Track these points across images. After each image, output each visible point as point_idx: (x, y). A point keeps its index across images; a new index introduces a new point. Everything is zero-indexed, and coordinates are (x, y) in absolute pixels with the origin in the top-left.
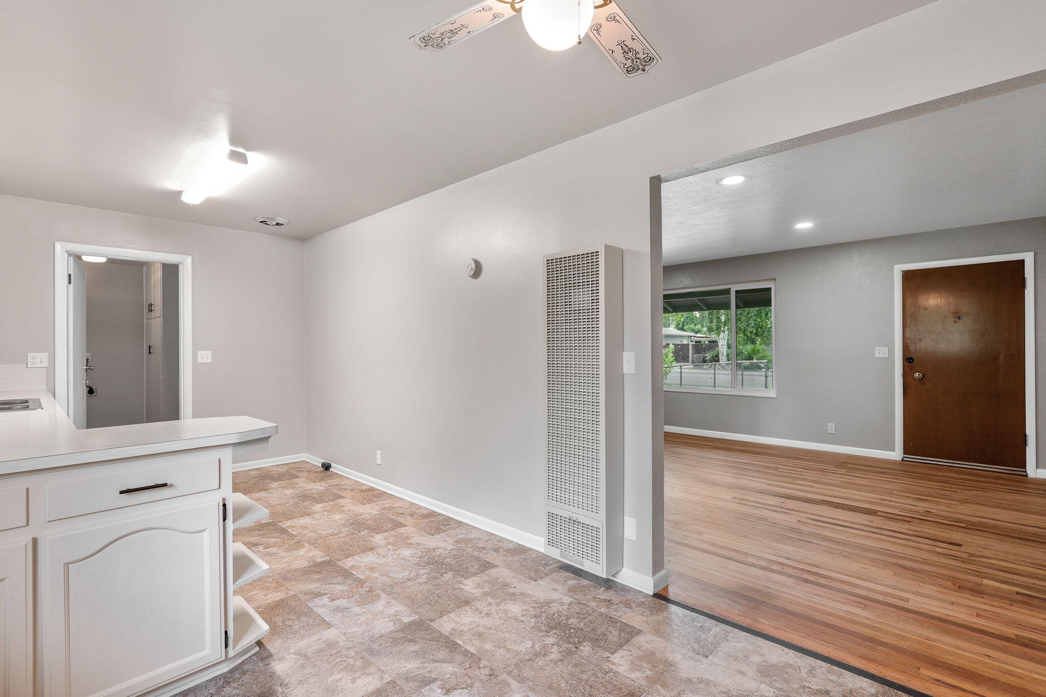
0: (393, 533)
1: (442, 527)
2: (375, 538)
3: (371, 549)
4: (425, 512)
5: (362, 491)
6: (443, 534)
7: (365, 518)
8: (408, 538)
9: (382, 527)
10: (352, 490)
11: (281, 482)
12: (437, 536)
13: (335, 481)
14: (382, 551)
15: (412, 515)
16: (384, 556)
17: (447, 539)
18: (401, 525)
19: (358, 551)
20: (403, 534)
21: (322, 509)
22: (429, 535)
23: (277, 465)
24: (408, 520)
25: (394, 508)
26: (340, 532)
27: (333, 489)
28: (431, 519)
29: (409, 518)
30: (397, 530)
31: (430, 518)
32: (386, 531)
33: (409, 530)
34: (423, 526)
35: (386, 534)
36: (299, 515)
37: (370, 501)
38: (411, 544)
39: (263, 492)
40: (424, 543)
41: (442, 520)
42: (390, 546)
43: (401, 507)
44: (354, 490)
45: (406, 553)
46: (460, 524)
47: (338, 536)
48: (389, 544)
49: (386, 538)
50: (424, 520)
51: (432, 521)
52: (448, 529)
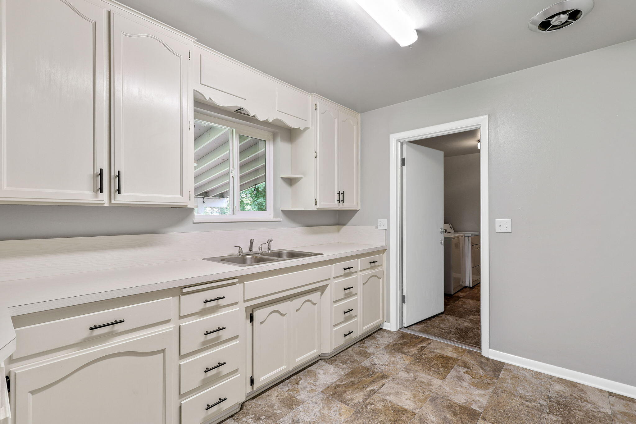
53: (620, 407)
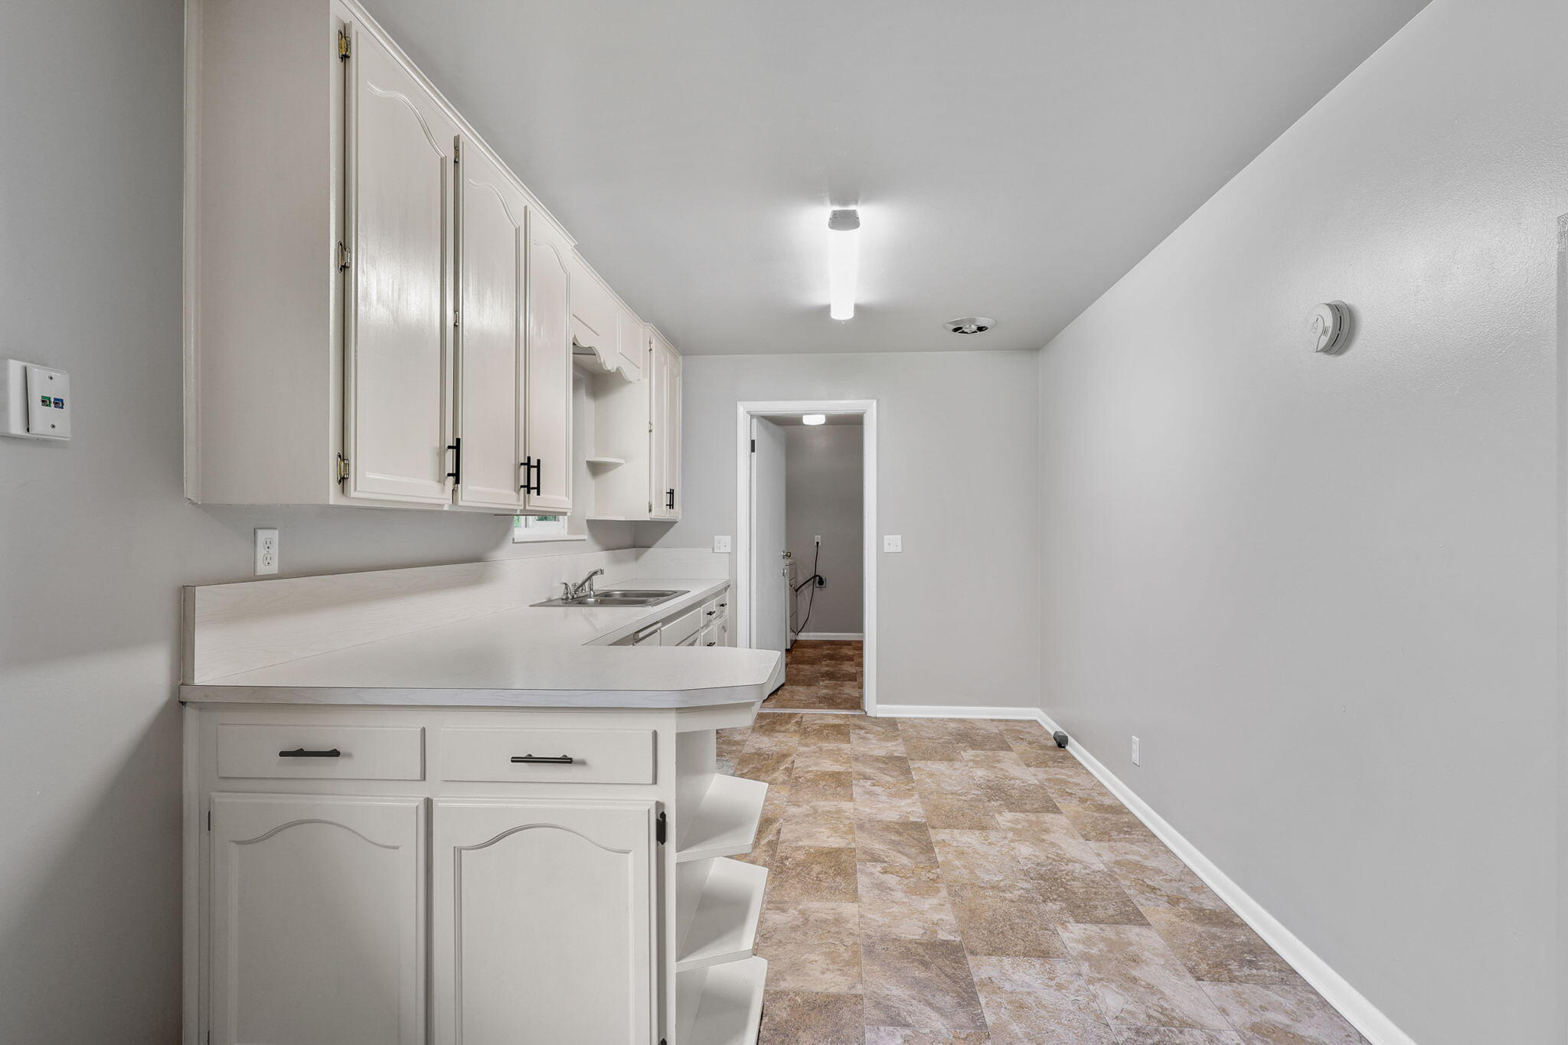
0: (1109, 932)
1: (1234, 966)
2: (1066, 928)
3: (1045, 955)
4: (1209, 905)
5: (1101, 808)
6: (1227, 988)
7: (1073, 871)
8: (1135, 960)
9: (1096, 907)
10: (1082, 801)
11: (978, 752)
12: (1207, 987)
13: (1062, 773)
14: (1062, 969)
15: (1173, 901)
16: (1060, 987)
17: (1232, 1006)
18: (1139, 919)
19: (1018, 948)
20: (1131, 944)
21: (1010, 824)
22: (1189, 976)
23: (992, 720)
24: (1158, 911)
25: (1143, 868)
26: (1010, 888)
27: (1050, 788)
28: (1214, 930)
29: (1163, 905)
30: (1121, 927)
31: (1214, 925)
32: (1097, 921)
33: (1147, 940)
34: (1187, 941)
35: (1092, 929)
36: (968, 824)
37: (1103, 835)
38: (1135, 980)
39: (946, 763)
40: (1168, 992)
41: (1243, 944)
42: (1087, 964)
43: (1158, 872)
44: (1086, 800)
45: (1112, 1000)
46: (1288, 976)
47: (1002, 894)
48: (1086, 957)
49: (1089, 938)
50: (1196, 926)
51: (1215, 937)
52: (1246, 980)
53: (1002, 727)
